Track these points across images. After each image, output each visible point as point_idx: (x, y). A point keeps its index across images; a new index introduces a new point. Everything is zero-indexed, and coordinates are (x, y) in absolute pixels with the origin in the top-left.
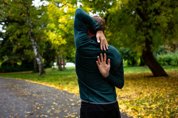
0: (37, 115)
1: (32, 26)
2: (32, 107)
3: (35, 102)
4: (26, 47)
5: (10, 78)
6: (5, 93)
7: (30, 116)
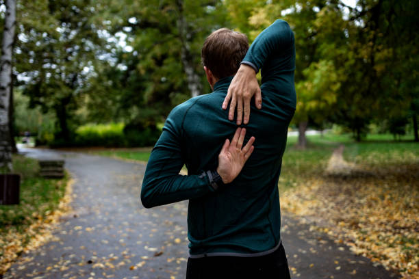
0: (171, 258)
1: (188, 36)
2: (165, 235)
3: (175, 223)
4: (176, 87)
5: (138, 162)
6: (115, 197)
7: (155, 258)
